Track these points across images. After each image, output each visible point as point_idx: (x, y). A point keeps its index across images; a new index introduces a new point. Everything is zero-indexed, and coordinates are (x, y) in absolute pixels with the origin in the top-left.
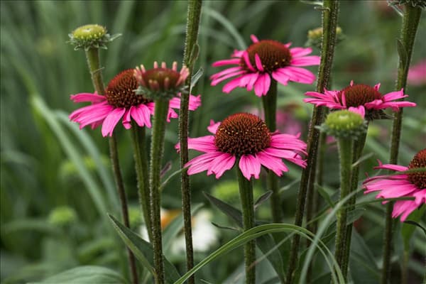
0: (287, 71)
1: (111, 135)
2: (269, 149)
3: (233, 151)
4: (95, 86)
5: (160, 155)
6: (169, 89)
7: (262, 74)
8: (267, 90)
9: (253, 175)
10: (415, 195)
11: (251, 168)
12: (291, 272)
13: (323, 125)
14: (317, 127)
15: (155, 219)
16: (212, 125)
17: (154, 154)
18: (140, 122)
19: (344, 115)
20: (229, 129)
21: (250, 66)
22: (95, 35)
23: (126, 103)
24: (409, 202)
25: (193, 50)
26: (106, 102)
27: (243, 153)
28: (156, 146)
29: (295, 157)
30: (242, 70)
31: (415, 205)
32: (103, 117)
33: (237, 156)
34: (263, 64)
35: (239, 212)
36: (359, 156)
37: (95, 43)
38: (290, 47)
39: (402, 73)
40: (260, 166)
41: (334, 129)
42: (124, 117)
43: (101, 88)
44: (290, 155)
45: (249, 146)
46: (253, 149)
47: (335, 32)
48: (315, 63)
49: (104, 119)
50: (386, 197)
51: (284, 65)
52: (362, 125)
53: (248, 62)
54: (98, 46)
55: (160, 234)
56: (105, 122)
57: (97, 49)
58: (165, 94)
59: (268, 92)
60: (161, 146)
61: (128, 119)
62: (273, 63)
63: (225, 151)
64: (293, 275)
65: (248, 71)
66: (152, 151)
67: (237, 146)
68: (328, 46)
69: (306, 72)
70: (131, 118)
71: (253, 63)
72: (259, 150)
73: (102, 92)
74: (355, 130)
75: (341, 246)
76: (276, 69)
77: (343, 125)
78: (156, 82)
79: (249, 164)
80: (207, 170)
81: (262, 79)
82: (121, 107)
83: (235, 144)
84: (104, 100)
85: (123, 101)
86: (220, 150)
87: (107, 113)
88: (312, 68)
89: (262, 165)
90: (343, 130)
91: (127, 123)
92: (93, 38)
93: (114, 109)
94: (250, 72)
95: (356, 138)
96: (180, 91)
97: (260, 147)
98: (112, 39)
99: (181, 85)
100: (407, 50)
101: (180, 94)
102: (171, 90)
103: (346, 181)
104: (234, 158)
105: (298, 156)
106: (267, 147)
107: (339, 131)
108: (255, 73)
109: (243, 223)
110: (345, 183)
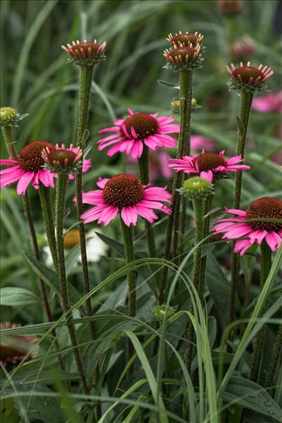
0: (155, 139)
1: (24, 194)
2: (143, 201)
3: (116, 204)
4: (9, 153)
5: (62, 213)
6: (68, 166)
7: (136, 140)
8: (141, 153)
9: (131, 224)
10: (250, 236)
11: (130, 217)
12: (162, 289)
13: (181, 188)
14: (177, 190)
15: (60, 259)
16: (100, 181)
17: (58, 212)
18: (46, 183)
19: (196, 182)
20: (113, 187)
21: (127, 135)
22: (9, 117)
23: (34, 168)
24: (246, 241)
25: (84, 134)
26: (19, 166)
27: (123, 206)
28: (59, 206)
29: (163, 208)
30: (121, 136)
31: (250, 244)
32: (17, 179)
33: (119, 208)
34: (137, 133)
35: (122, 245)
36: (210, 210)
37: (9, 123)
38: (158, 116)
39: (241, 139)
40: (137, 216)
41: (190, 192)
42: (33, 180)
43: (14, 154)
44: (159, 206)
45: (129, 200)
46: (131, 202)
47: (191, 102)
48: (176, 131)
49: (18, 181)
50: (229, 238)
51: (153, 134)
52: (209, 189)
53: (126, 132)
54: (11, 125)
55: (64, 268)
56: (19, 183)
57: (10, 127)
58: (65, 170)
59: (142, 155)
60: (63, 206)
61: (37, 182)
62: (145, 132)
63: (110, 204)
64: (164, 291)
65: (126, 138)
66: (56, 210)
67: (120, 200)
68: (185, 124)
69: (170, 138)
70: (39, 181)
71: (130, 133)
72: (136, 203)
73: (16, 158)
74: (205, 193)
75: (197, 275)
76: (147, 137)
77: (196, 190)
78: (58, 162)
79: (128, 214)
80: (97, 220)
81: (137, 144)
82: (31, 171)
83: (118, 199)
84: (17, 164)
85: (32, 166)
86: (106, 203)
87: (21, 175)
88: (175, 135)
89: (138, 215)
90: (196, 193)
91: (36, 184)
92: (7, 119)
93: (25, 172)
94: (127, 139)
95: (206, 199)
96: (76, 167)
97: (136, 200)
98: (21, 119)
99: (77, 162)
100: (244, 122)
101: (76, 169)
102: (70, 167)
103: (199, 228)
104: (117, 209)
105: (165, 207)
106: (142, 199)
107: (193, 194)
108: (132, 139)
109: (126, 254)
110: (199, 229)
